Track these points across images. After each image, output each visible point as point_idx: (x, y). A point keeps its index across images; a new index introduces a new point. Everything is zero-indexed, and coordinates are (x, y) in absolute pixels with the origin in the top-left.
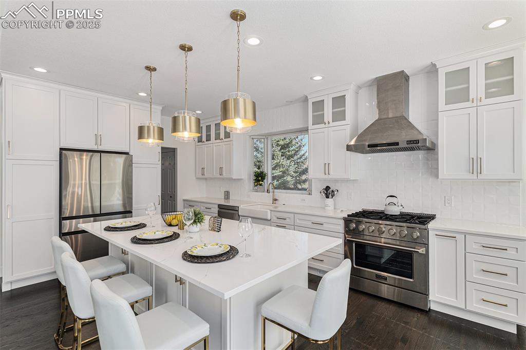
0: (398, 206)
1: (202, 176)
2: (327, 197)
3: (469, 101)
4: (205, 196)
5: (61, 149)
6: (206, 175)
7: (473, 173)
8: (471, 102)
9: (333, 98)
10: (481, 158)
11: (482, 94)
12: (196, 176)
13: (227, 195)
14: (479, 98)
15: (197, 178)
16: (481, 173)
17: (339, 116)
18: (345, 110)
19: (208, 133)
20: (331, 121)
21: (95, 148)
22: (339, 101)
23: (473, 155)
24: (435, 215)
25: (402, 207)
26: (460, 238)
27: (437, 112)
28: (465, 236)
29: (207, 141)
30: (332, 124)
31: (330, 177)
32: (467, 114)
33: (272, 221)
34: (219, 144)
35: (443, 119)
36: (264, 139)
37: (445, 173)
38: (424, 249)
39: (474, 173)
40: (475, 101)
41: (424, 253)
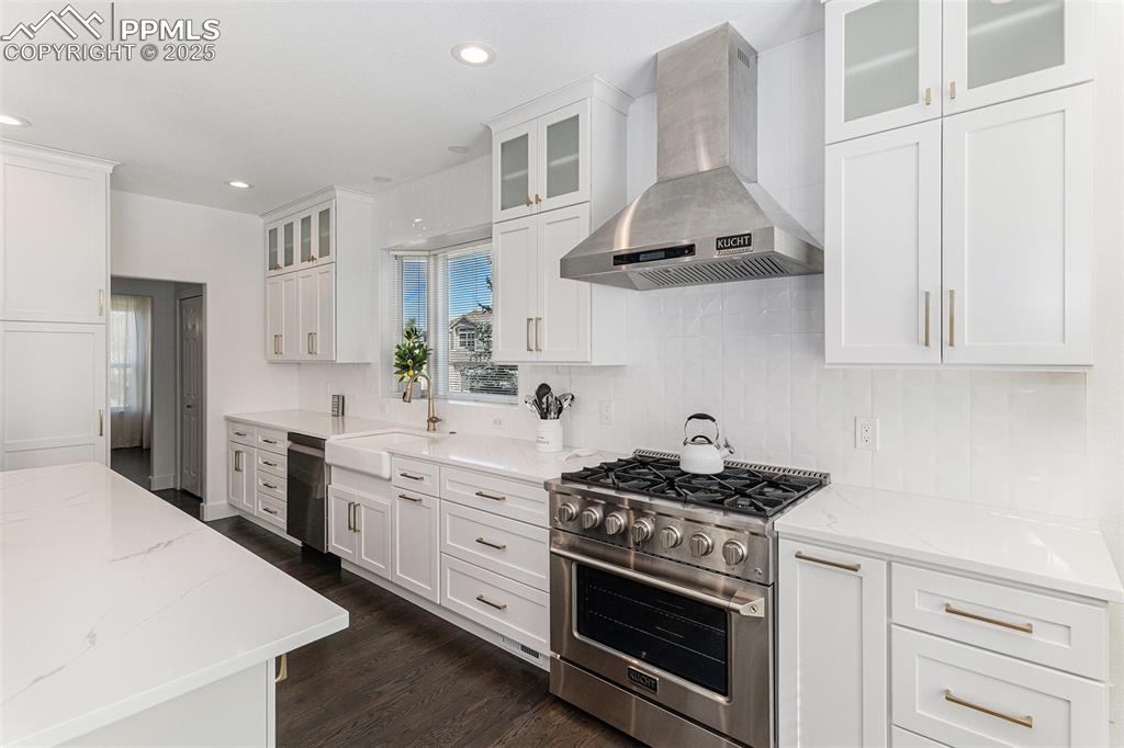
0: (718, 447)
1: (277, 355)
2: (544, 416)
3: (917, 102)
4: (296, 407)
6: (287, 355)
7: (927, 344)
8: (922, 102)
9: (549, 127)
10: (952, 292)
11: (958, 70)
13: (337, 405)
14: (947, 87)
15: (271, 363)
16: (951, 344)
17: (563, 179)
18: (577, 161)
19: (288, 246)
20: (543, 195)
22: (564, 134)
23: (930, 283)
24: (828, 474)
25: (726, 450)
26: (873, 571)
27: (823, 145)
28: (889, 565)
29: (286, 265)
30: (547, 203)
31: (543, 357)
32: (912, 145)
33: (393, 482)
34: (307, 273)
35: (839, 169)
36: (428, 257)
37: (843, 344)
38: (759, 602)
39: (931, 342)
40: (935, 100)
41: (760, 613)
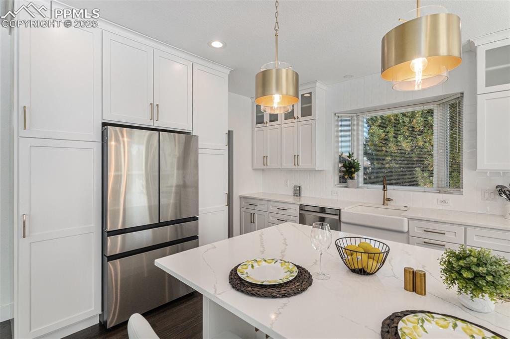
1: (264, 167)
5: (104, 124)
12: (252, 166)
13: (298, 191)
15: (255, 170)
21: (150, 124)
29: (270, 121)
33: (410, 234)
34: (290, 125)
